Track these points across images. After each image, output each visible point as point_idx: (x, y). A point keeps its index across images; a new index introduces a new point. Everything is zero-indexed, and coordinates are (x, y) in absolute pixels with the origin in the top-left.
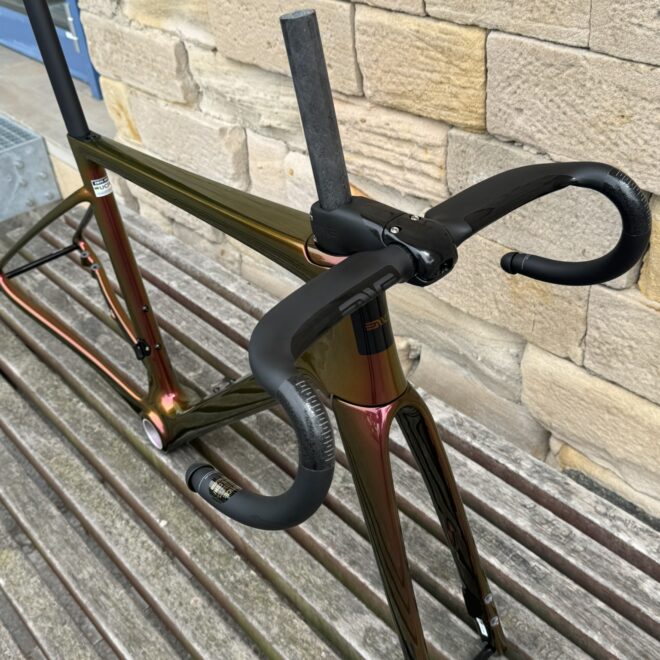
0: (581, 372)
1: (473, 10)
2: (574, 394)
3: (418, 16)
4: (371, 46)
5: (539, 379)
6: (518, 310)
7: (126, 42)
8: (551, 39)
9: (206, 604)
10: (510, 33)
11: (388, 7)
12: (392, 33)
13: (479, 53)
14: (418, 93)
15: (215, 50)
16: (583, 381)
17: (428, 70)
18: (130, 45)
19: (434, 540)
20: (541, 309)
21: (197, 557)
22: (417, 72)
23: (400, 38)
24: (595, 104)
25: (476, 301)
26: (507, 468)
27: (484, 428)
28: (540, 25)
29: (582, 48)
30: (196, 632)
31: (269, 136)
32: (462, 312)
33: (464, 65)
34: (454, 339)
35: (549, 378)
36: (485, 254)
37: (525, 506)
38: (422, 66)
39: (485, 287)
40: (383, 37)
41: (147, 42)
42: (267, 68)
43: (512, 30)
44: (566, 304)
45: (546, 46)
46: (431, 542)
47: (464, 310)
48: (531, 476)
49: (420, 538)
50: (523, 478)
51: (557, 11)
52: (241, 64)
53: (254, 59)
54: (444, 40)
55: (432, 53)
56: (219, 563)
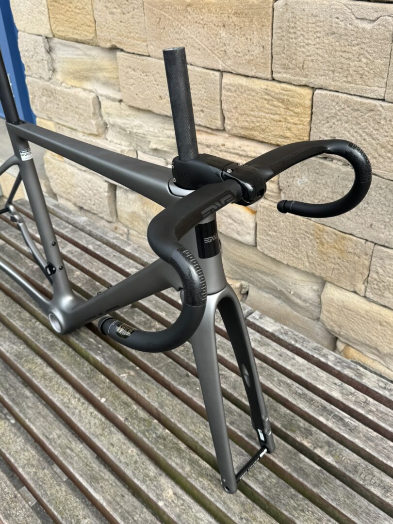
0: (363, 300)
1: (306, 76)
2: (358, 313)
3: (267, 80)
4: (233, 99)
5: (334, 305)
6: (323, 262)
7: (57, 96)
8: (358, 94)
9: (139, 453)
10: (330, 90)
11: (247, 74)
12: (248, 90)
13: (308, 103)
14: (264, 127)
15: (121, 101)
16: (363, 305)
17: (271, 114)
18: (61, 98)
19: (282, 407)
20: (339, 261)
21: (129, 422)
22: (263, 114)
23: (253, 94)
24: (386, 134)
25: (293, 256)
26: (319, 360)
27: (301, 335)
28: (352, 85)
29: (379, 100)
30: (135, 472)
31: (154, 156)
32: (283, 264)
33: (297, 110)
34: (275, 281)
35: (341, 304)
36: (303, 227)
37: (336, 384)
38: (267, 111)
39: (300, 247)
40: (242, 93)
41: (73, 96)
42: (158, 113)
43: (332, 89)
44: (356, 258)
45: (355, 98)
46: (280, 408)
47: (285, 262)
48: (335, 365)
49: (273, 406)
50: (330, 367)
51: (364, 77)
52: (139, 109)
53: (149, 107)
54: (284, 95)
55: (276, 103)
56: (144, 425)
